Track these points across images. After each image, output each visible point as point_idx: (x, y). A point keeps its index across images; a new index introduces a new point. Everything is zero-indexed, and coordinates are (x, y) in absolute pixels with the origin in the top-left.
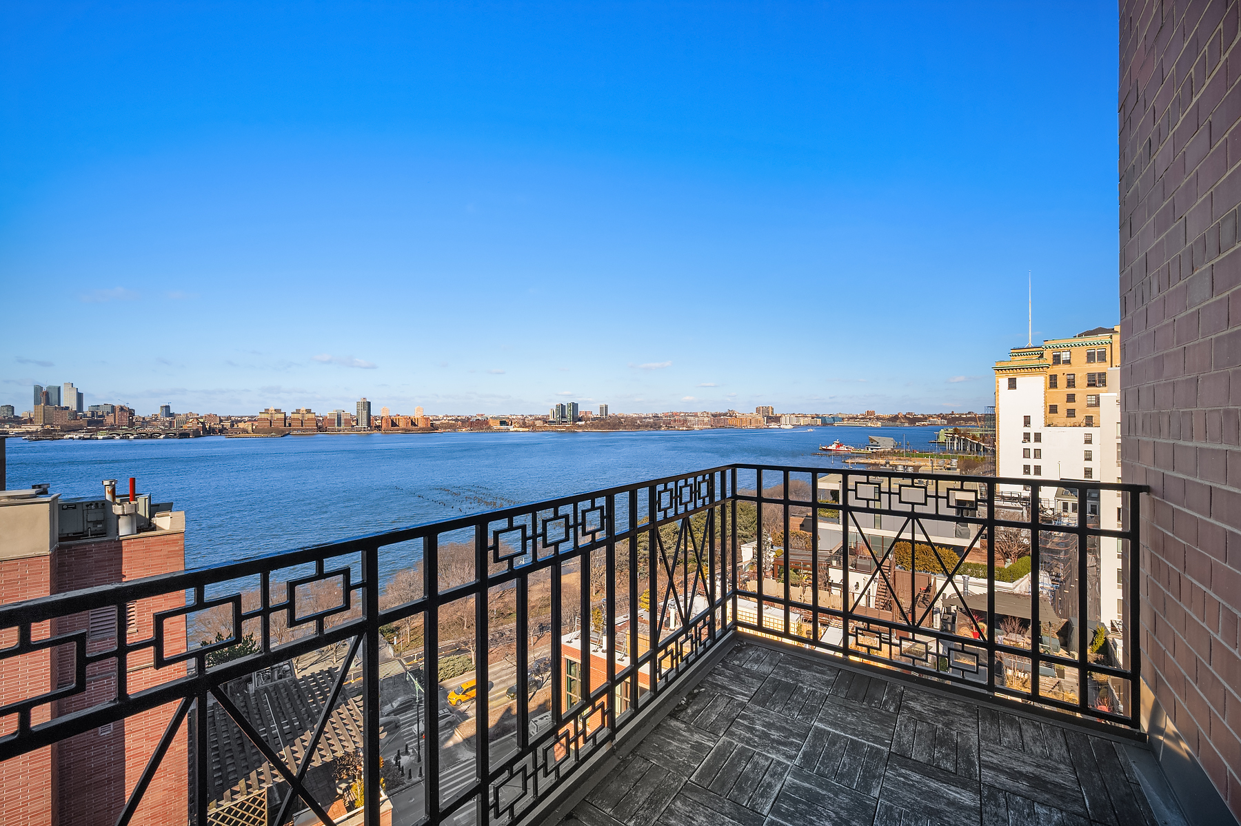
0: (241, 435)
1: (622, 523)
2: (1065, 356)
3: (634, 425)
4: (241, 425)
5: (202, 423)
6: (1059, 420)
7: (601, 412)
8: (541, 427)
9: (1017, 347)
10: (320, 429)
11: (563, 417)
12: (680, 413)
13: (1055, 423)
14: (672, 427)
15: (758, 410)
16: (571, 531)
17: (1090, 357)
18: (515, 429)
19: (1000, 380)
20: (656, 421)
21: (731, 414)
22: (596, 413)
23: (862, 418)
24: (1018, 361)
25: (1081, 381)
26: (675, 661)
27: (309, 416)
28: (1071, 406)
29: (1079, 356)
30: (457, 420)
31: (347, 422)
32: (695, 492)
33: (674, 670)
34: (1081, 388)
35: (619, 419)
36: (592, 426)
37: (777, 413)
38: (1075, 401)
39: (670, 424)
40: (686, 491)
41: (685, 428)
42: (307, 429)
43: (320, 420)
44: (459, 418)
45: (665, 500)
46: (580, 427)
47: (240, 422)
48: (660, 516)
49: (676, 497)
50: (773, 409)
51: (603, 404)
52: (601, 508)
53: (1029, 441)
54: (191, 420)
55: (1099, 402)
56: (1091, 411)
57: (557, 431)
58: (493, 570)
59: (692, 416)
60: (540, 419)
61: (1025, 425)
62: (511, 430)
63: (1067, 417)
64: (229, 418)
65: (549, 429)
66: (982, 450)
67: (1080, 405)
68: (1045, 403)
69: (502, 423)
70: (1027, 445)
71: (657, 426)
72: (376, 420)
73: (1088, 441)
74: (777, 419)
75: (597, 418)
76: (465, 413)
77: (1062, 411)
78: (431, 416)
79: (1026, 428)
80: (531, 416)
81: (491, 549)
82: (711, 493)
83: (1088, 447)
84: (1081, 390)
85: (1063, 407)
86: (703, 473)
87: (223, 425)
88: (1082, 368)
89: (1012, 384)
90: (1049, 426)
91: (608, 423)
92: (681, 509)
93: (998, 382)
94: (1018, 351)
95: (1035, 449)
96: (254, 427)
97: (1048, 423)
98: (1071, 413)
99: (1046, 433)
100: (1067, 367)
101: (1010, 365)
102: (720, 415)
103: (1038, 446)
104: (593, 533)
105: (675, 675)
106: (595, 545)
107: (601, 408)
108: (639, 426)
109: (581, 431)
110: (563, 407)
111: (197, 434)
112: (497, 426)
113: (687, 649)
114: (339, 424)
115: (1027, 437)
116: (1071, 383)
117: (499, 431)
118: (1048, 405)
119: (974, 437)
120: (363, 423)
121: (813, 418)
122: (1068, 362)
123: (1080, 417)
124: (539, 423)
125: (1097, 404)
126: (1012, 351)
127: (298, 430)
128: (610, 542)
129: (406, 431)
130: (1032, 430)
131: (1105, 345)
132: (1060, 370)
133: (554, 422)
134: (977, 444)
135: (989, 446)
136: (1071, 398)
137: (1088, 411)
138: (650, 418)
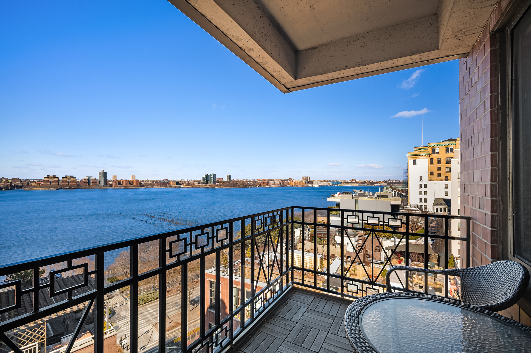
0: (33, 189)
1: (237, 236)
2: (437, 150)
3: (244, 185)
4: (33, 184)
5: (10, 182)
6: (434, 178)
7: (227, 178)
8: (197, 186)
9: (416, 146)
10: (78, 186)
11: (208, 180)
12: (266, 179)
13: (432, 180)
14: (262, 186)
15: (303, 178)
16: (211, 240)
17: (447, 151)
18: (184, 186)
19: (410, 160)
20: (254, 183)
21: (290, 180)
22: (225, 179)
23: (350, 182)
24: (417, 153)
25: (443, 161)
26: (263, 302)
27: (72, 179)
28: (439, 172)
29: (442, 150)
30: (153, 182)
31: (94, 182)
32: (273, 220)
33: (263, 307)
34: (444, 164)
35: (236, 182)
36: (223, 185)
37: (311, 179)
38: (441, 170)
39: (261, 184)
40: (269, 220)
41: (268, 187)
42: (71, 186)
43: (78, 182)
44: (155, 181)
45: (258, 224)
46: (217, 185)
47: (33, 182)
48: (256, 232)
49: (264, 223)
50: (309, 177)
51: (228, 174)
52: (226, 228)
53: (422, 187)
54: (3, 181)
55: (450, 170)
56: (448, 174)
57: (206, 188)
58: (169, 261)
59: (272, 181)
60: (196, 182)
61: (420, 181)
62: (182, 187)
63: (438, 177)
64: (26, 180)
65: (201, 186)
66: (402, 196)
67: (442, 172)
68: (429, 171)
69: (177, 183)
70: (421, 190)
71: (255, 185)
72: (110, 182)
73: (446, 188)
74: (311, 182)
75: (225, 181)
76: (157, 179)
77: (435, 174)
78: (140, 180)
79: (421, 182)
80: (192, 180)
81: (168, 251)
82: (281, 220)
83: (446, 190)
84: (443, 165)
85: (436, 172)
86: (277, 211)
87: (22, 184)
88: (443, 156)
89: (415, 162)
90: (430, 181)
91: (231, 184)
92: (266, 228)
93: (409, 161)
94: (417, 148)
95: (424, 191)
96: (41, 185)
97: (430, 179)
98: (439, 175)
99: (429, 184)
100: (437, 155)
101: (414, 154)
102: (285, 180)
103: (425, 190)
104: (222, 241)
105: (263, 310)
106: (223, 247)
107: (227, 176)
108: (246, 186)
109: (217, 187)
110: (208, 176)
111: (7, 188)
112: (174, 185)
113: (269, 296)
114: (89, 184)
115: (421, 186)
116: (439, 162)
117: (175, 187)
118: (430, 171)
119: (399, 190)
120: (103, 183)
121: (328, 182)
122: (438, 153)
123: (443, 177)
124: (196, 184)
125: (450, 171)
126: (415, 148)
127: (66, 186)
128: (231, 246)
129: (126, 187)
130: (423, 183)
131: (453, 145)
132: (434, 156)
133: (203, 183)
134: (400, 193)
135: (405, 194)
136: (439, 169)
137: (446, 174)
138: (251, 182)
